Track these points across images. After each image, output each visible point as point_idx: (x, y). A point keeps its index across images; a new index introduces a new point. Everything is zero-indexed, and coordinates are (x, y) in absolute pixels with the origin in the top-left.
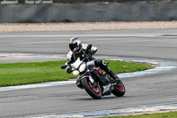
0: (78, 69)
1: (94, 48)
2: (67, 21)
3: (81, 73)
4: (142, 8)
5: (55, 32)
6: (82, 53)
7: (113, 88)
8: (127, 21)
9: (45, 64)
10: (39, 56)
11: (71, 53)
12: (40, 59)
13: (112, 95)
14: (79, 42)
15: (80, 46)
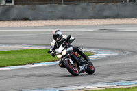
0: (61, 54)
1: (72, 38)
2: (25, 19)
3: (63, 57)
4: (83, 9)
5: (16, 28)
6: (63, 41)
7: (86, 68)
8: (72, 19)
9: (8, 52)
10: (4, 46)
11: (54, 41)
12: (4, 49)
13: (85, 73)
14: (60, 33)
15: (61, 36)
